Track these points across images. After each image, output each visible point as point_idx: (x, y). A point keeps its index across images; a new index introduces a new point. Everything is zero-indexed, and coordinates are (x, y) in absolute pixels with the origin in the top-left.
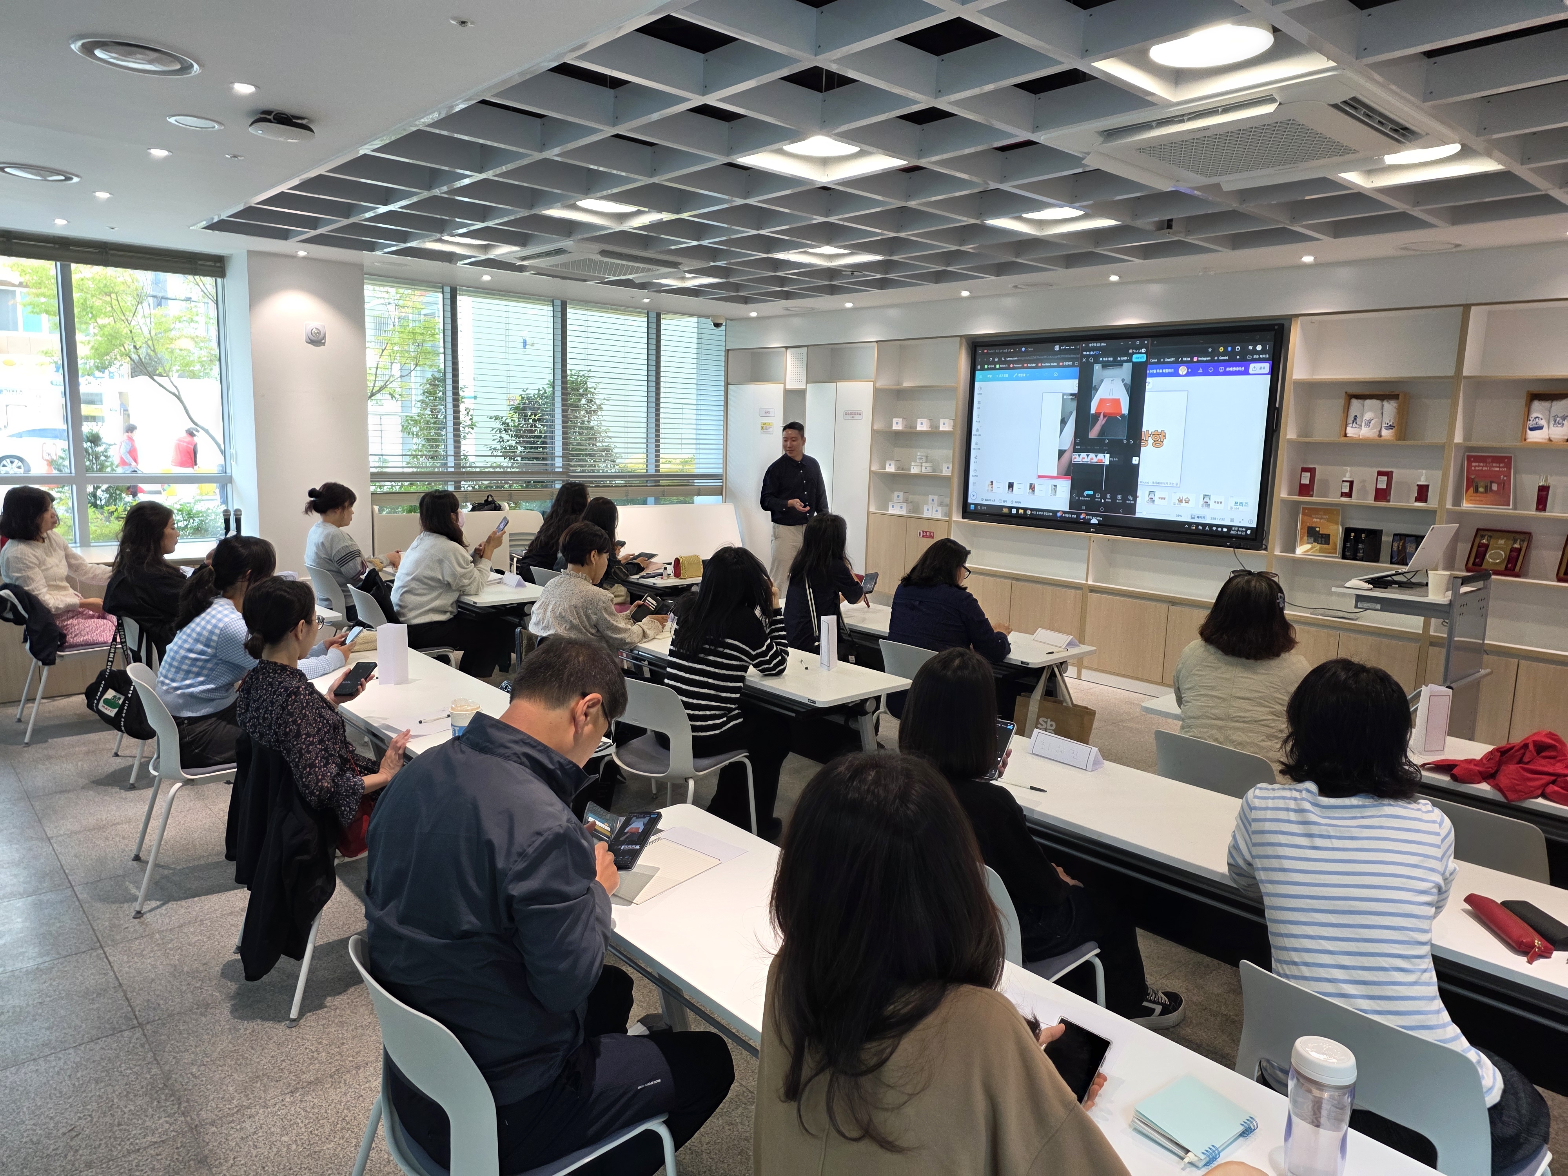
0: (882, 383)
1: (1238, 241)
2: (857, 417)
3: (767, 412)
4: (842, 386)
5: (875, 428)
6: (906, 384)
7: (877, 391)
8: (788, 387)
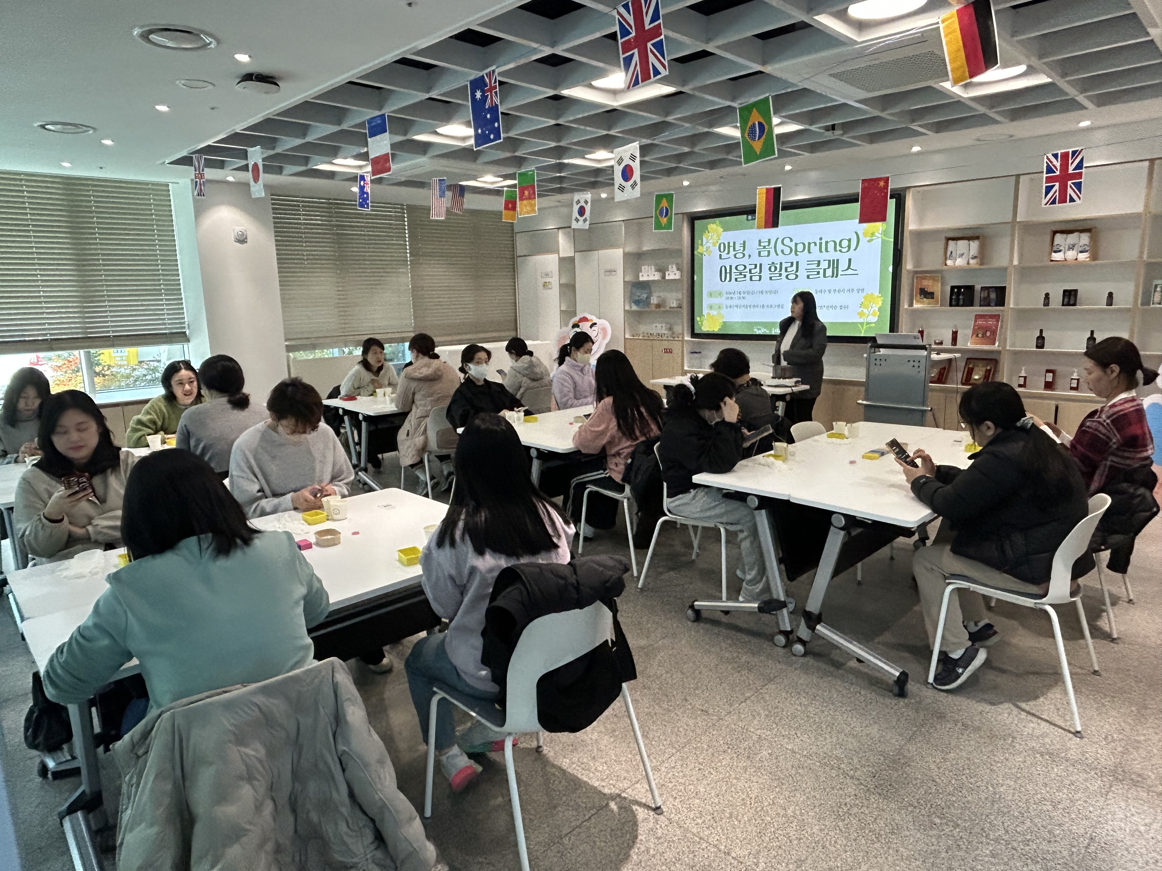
0: (629, 249)
1: (873, 138)
2: (614, 273)
3: (547, 275)
4: (601, 252)
5: (626, 280)
6: (645, 248)
7: (626, 255)
8: (561, 256)
